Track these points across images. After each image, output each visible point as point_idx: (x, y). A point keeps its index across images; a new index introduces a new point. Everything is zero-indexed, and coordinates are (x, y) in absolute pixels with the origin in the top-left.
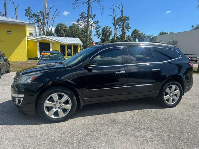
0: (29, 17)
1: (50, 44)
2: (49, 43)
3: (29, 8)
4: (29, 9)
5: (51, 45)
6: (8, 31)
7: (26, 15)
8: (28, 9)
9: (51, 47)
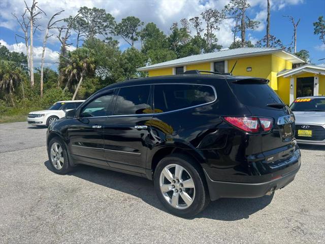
0: (320, 34)
1: (315, 79)
2: (313, 78)
3: (320, 19)
4: (320, 21)
5: (316, 81)
6: (247, 68)
7: (316, 32)
8: (318, 21)
9: (316, 84)
